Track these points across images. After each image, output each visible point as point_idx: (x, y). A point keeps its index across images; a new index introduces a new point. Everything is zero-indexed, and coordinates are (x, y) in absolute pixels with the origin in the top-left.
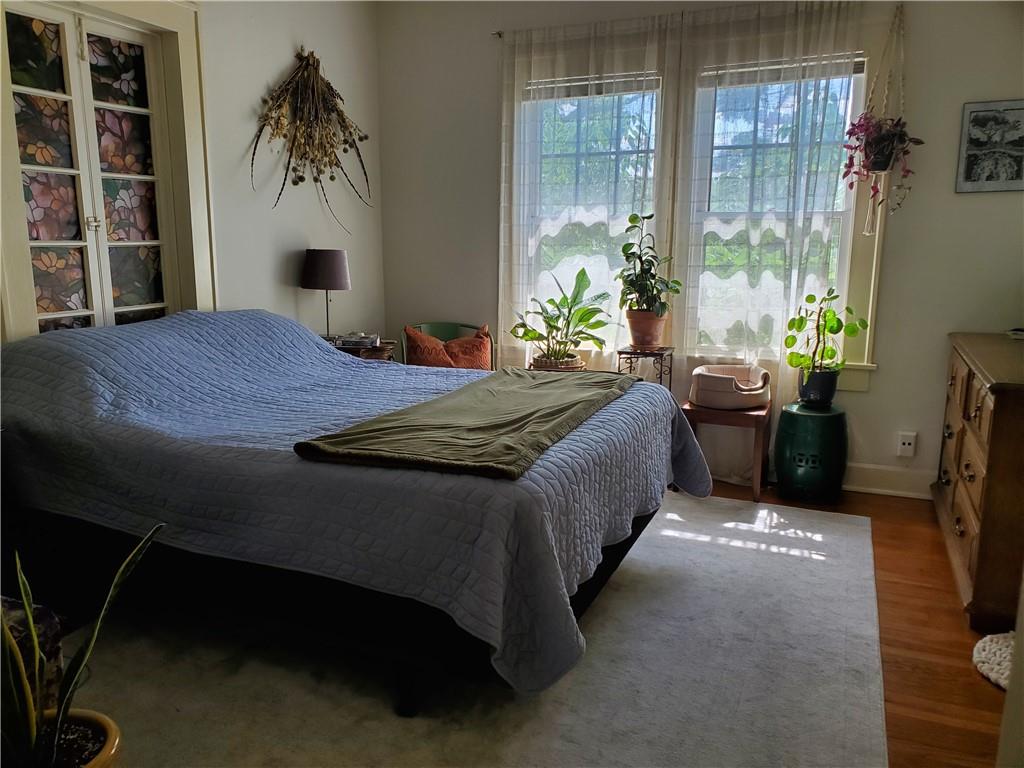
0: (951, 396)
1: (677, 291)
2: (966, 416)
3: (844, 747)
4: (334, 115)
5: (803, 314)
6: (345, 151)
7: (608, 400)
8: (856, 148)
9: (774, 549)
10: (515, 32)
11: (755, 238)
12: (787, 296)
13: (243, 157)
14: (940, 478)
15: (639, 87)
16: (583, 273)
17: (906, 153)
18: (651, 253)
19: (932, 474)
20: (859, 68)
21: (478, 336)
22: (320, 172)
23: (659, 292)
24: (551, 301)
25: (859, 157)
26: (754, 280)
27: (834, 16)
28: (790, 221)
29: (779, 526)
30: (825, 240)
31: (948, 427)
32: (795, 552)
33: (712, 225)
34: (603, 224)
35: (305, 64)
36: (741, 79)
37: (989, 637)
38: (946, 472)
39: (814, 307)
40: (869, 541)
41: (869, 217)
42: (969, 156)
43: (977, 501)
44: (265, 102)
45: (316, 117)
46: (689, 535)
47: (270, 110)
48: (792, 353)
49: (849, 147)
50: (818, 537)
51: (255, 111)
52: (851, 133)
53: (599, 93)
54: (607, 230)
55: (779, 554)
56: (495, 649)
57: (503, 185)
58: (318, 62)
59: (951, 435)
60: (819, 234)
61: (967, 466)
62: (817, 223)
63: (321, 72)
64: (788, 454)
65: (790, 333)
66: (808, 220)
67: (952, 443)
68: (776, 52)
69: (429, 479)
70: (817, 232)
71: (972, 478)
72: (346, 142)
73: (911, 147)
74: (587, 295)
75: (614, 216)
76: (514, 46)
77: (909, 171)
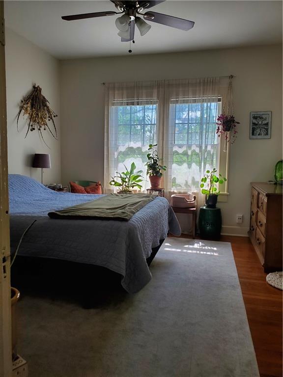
0: (253, 202)
1: (165, 170)
2: (258, 207)
3: (232, 307)
4: (45, 108)
5: (206, 176)
6: (49, 120)
7: (150, 201)
8: (220, 124)
9: (202, 253)
10: (109, 83)
11: (190, 153)
12: (200, 171)
13: (14, 120)
14: (250, 229)
15: (151, 103)
16: (133, 164)
17: (235, 126)
18: (156, 157)
19: (248, 228)
20: (219, 100)
21: (97, 185)
22: (41, 127)
23: (160, 170)
24: (123, 173)
25: (221, 127)
26: (190, 166)
27: (211, 84)
28: (201, 147)
29: (202, 246)
30: (212, 153)
31: (252, 212)
32: (209, 253)
33: (175, 149)
34: (140, 148)
35: (36, 90)
36: (184, 102)
37: (270, 274)
38: (252, 227)
39: (209, 174)
40: (231, 249)
41: (225, 146)
42: (253, 128)
43: (263, 232)
44: (22, 101)
45: (40, 108)
46: (174, 250)
47: (24, 104)
48: (203, 190)
49: (218, 124)
50: (215, 249)
51: (18, 104)
52: (218, 120)
53: (138, 104)
54: (141, 150)
55: (204, 254)
56: (123, 277)
57: (105, 134)
58: (41, 89)
59: (253, 215)
60: (210, 151)
61: (260, 222)
62: (209, 148)
63: (42, 93)
64: (203, 223)
65: (202, 183)
66: (206, 147)
67: (254, 217)
68: (194, 94)
69: (98, 222)
70: (209, 151)
71: (261, 225)
72: (49, 117)
73: (236, 124)
74: (135, 171)
75: (143, 145)
76: (109, 88)
77: (236, 132)
